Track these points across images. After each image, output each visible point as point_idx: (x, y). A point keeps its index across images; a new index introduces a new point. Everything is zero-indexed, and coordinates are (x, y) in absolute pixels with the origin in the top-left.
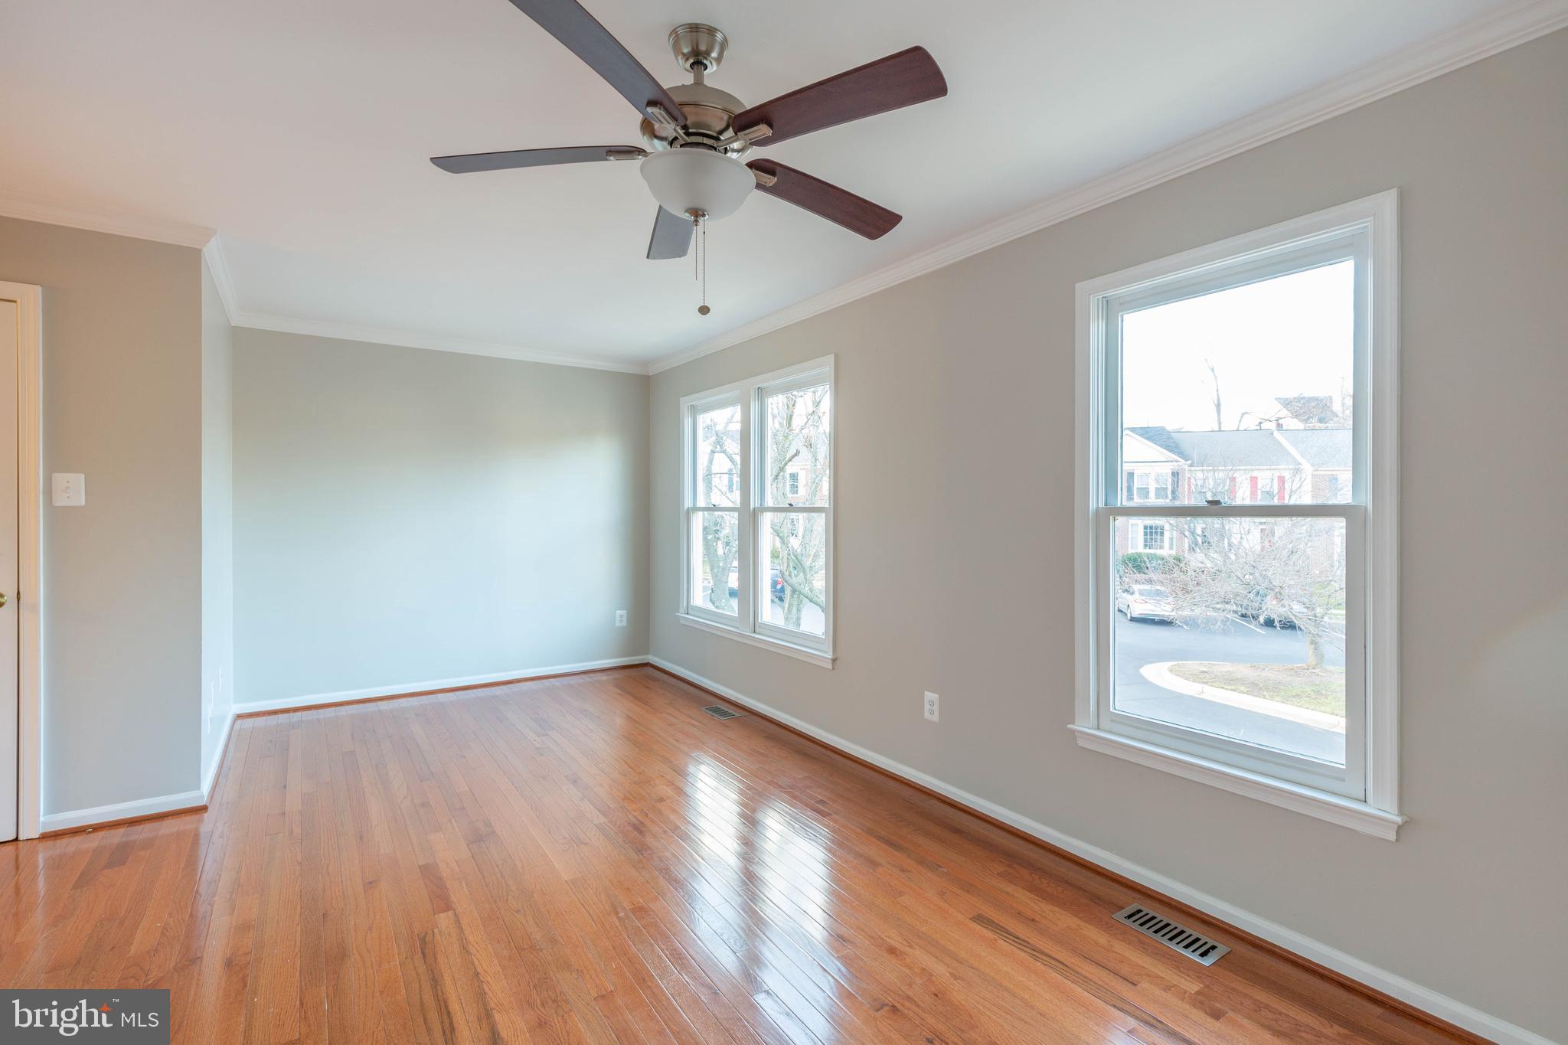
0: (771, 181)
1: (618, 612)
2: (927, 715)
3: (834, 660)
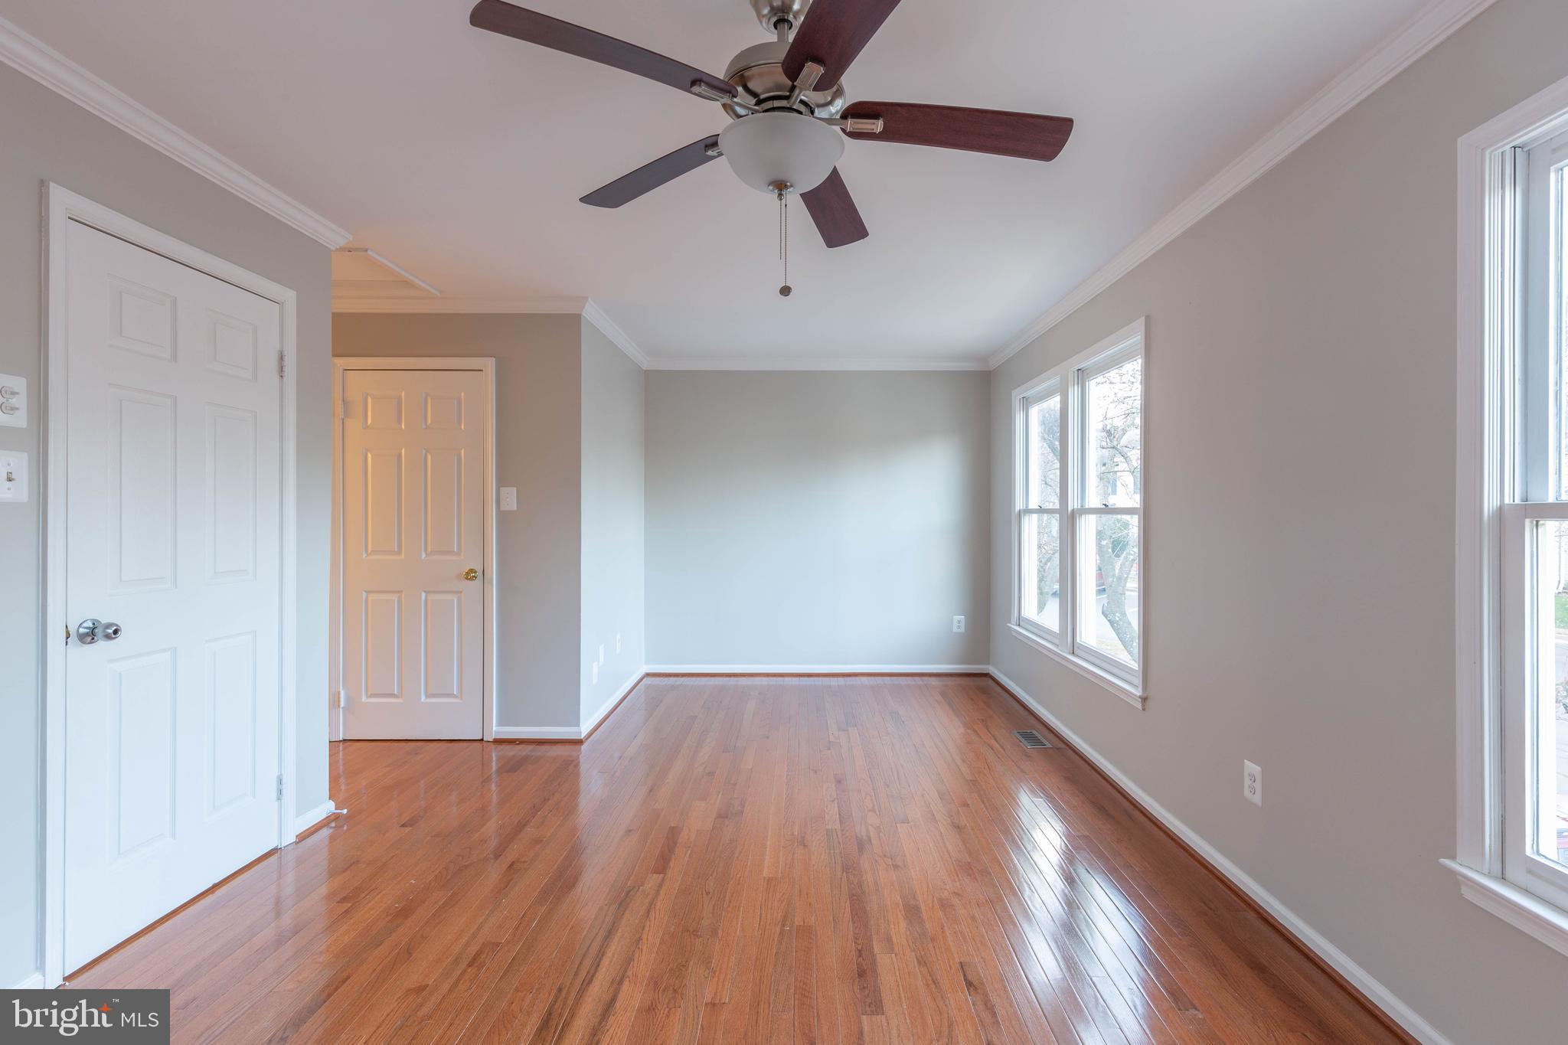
0: (878, 126)
1: (955, 617)
2: (1247, 793)
3: (1144, 699)
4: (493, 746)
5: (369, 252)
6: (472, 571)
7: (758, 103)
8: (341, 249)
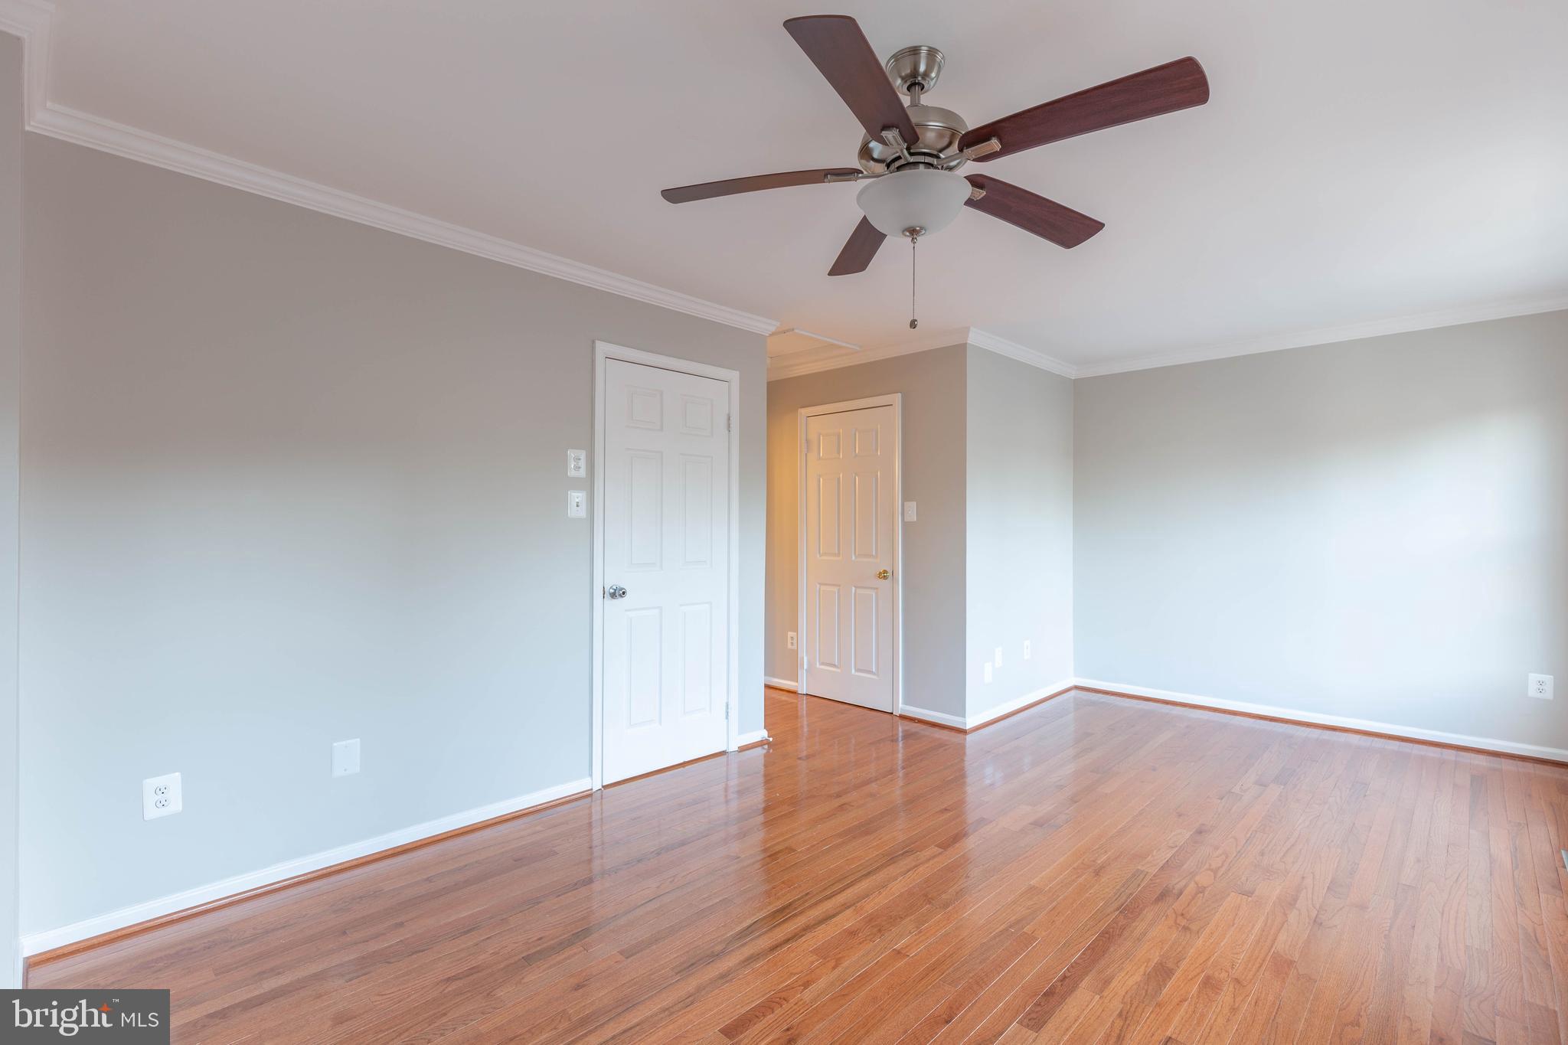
1: (1534, 675)
4: (900, 722)
5: (796, 331)
6: (885, 572)
7: (888, 166)
8: (773, 334)
